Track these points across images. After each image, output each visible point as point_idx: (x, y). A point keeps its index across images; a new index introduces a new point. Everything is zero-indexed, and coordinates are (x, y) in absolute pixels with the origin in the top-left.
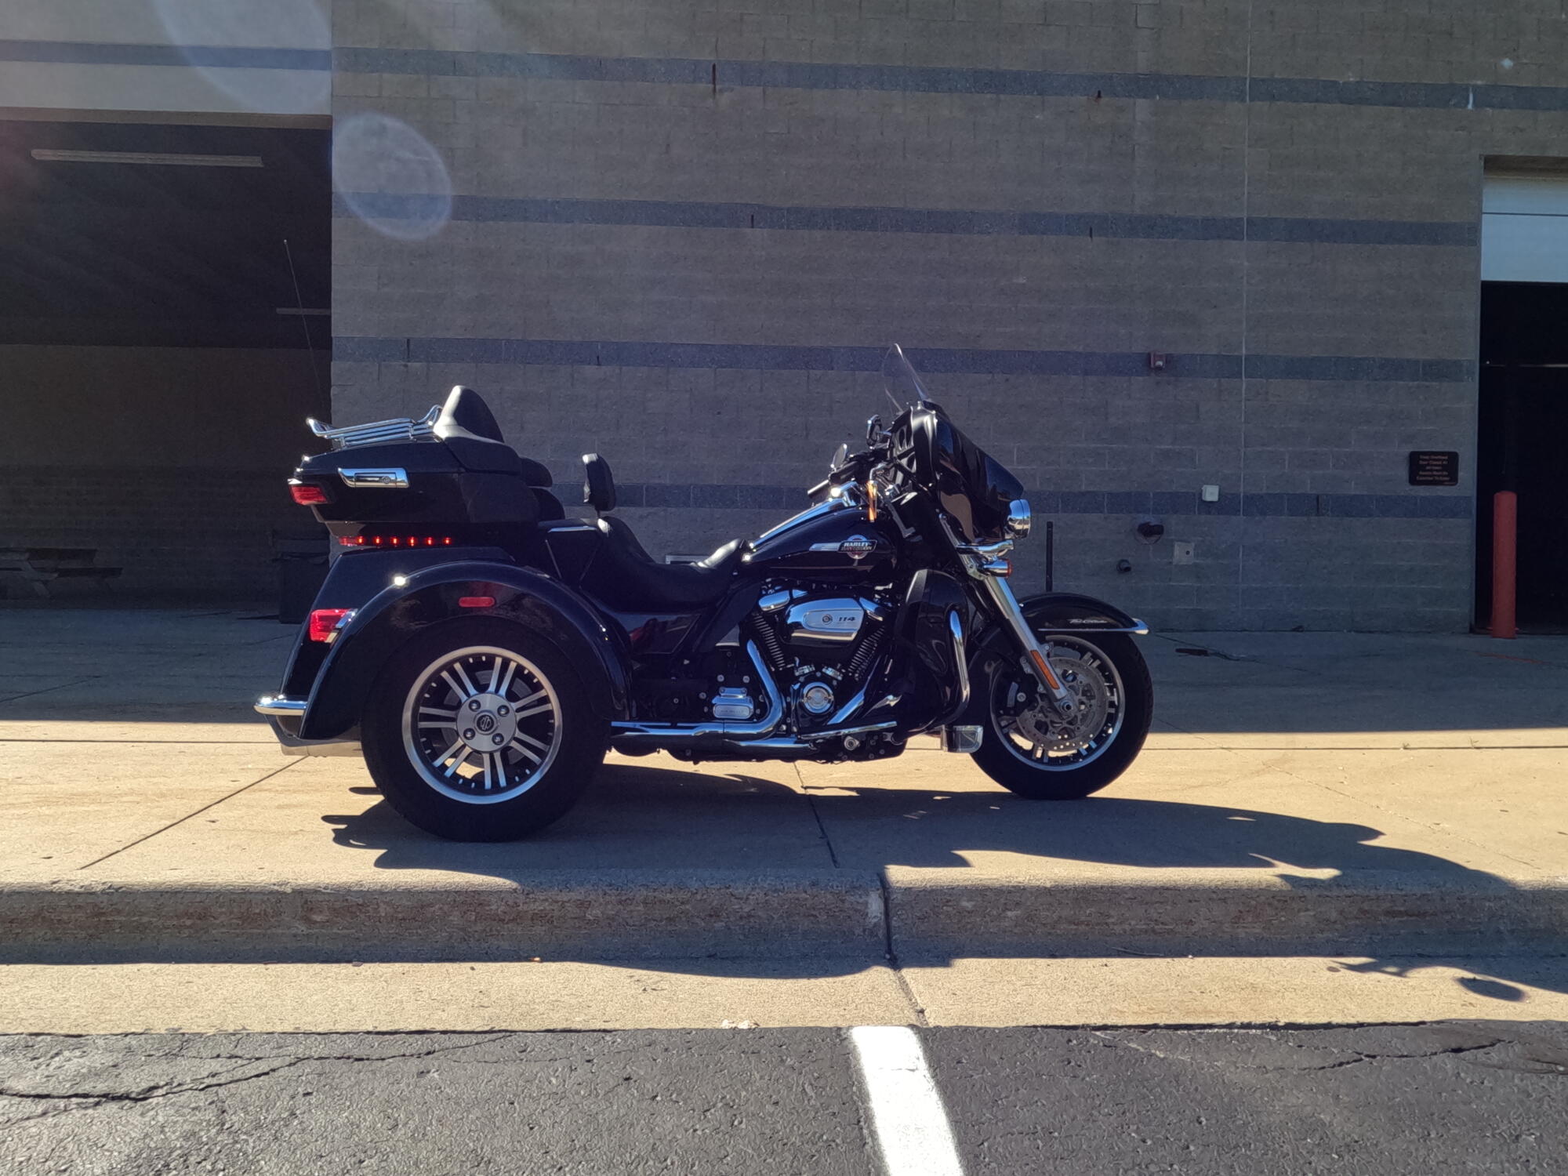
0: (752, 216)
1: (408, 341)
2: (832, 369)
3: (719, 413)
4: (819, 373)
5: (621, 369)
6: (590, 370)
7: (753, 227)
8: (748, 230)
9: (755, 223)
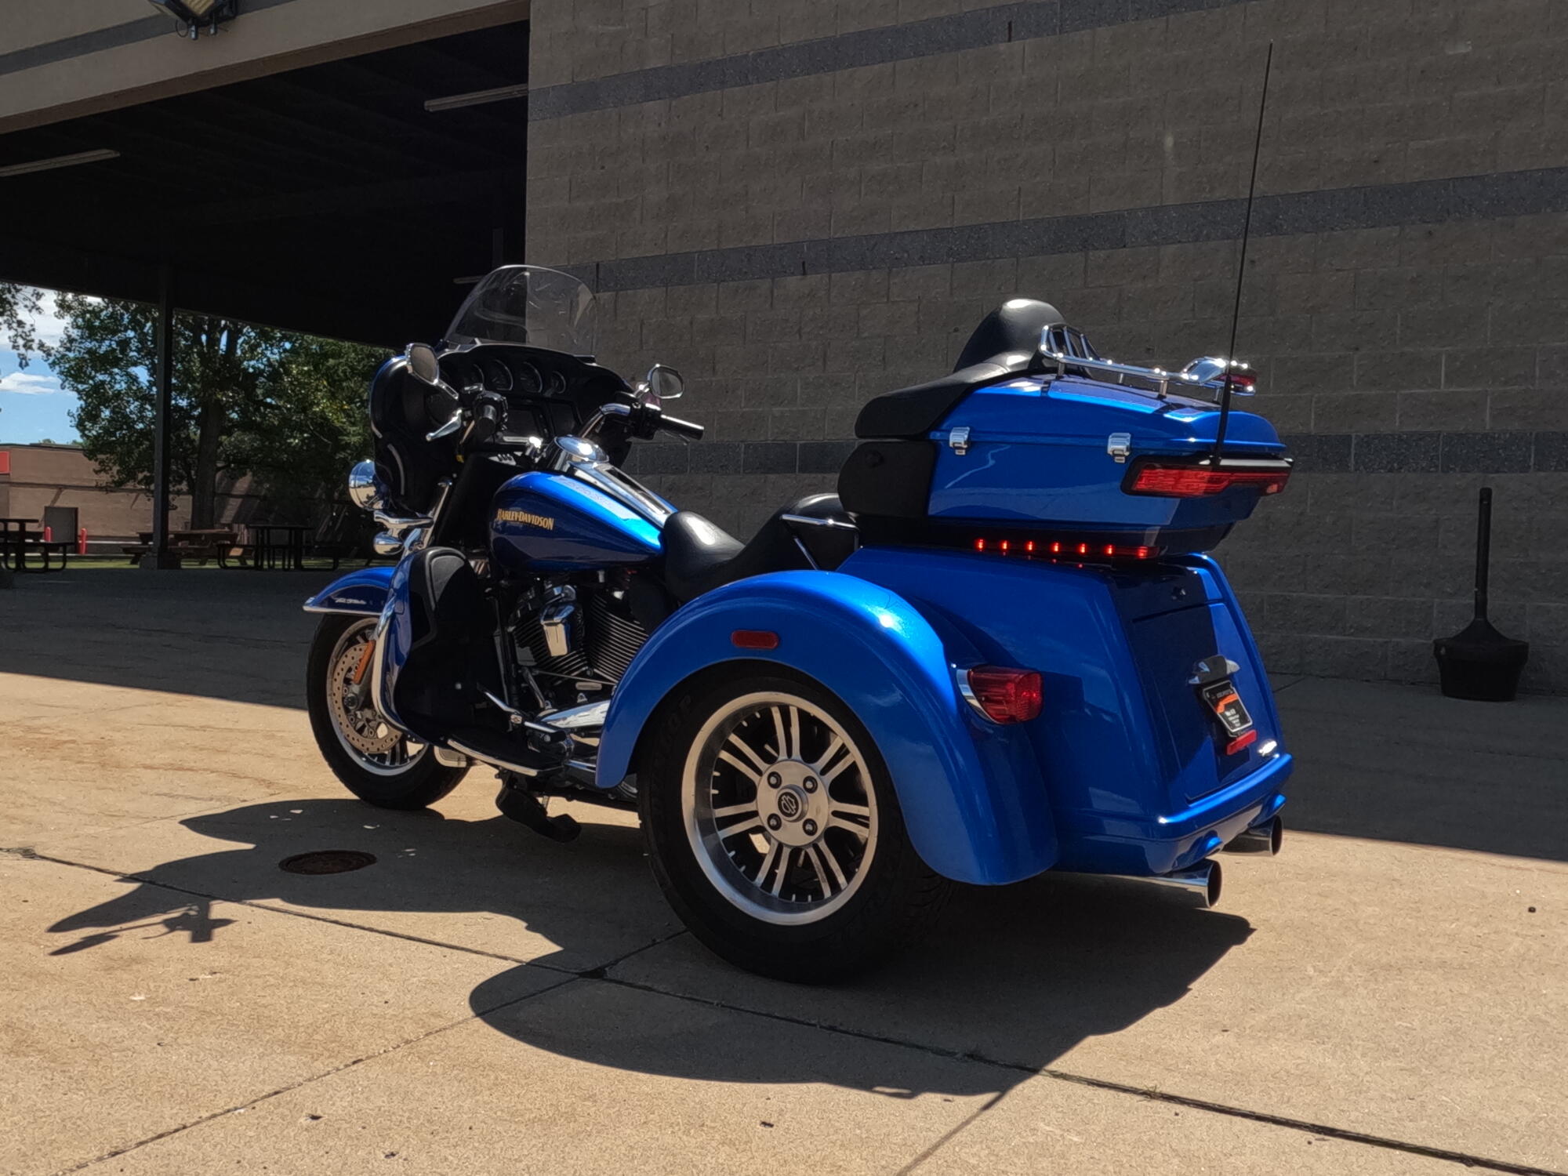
0: (1010, 24)
1: (598, 265)
2: (1125, 246)
3: (956, 330)
4: (1102, 254)
5: (830, 277)
6: (793, 283)
7: (1010, 40)
8: (1003, 47)
9: (1013, 35)
